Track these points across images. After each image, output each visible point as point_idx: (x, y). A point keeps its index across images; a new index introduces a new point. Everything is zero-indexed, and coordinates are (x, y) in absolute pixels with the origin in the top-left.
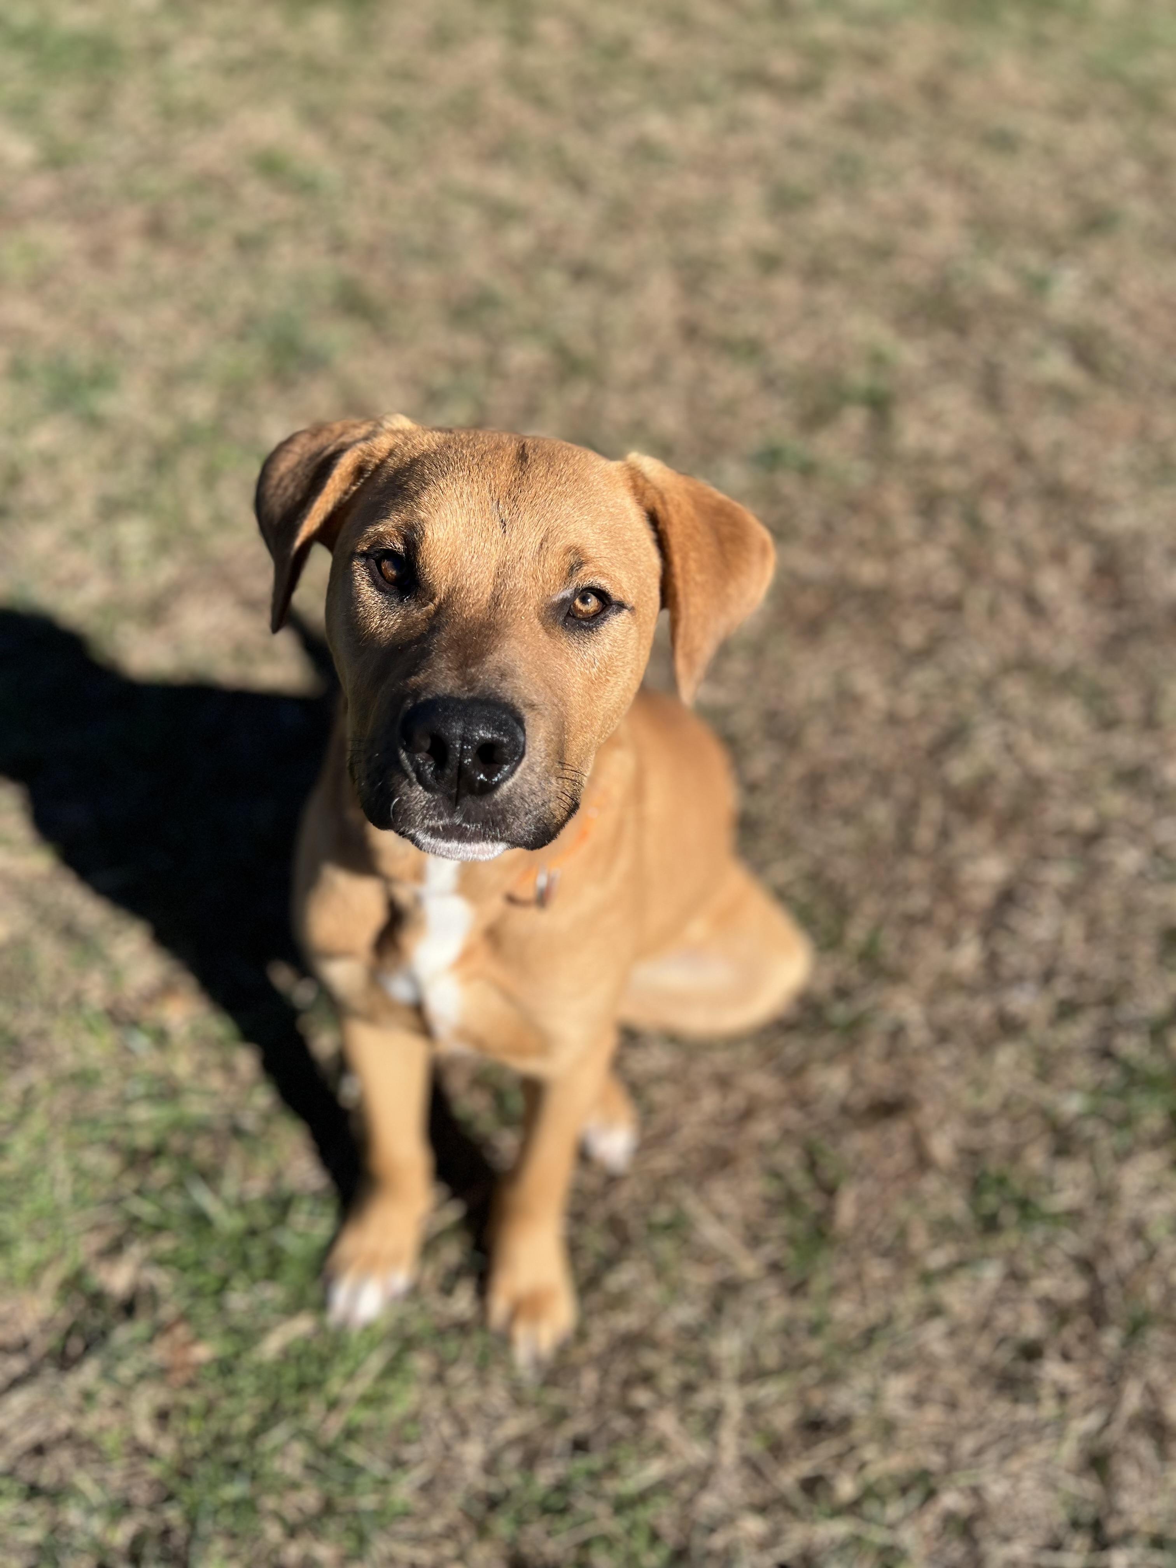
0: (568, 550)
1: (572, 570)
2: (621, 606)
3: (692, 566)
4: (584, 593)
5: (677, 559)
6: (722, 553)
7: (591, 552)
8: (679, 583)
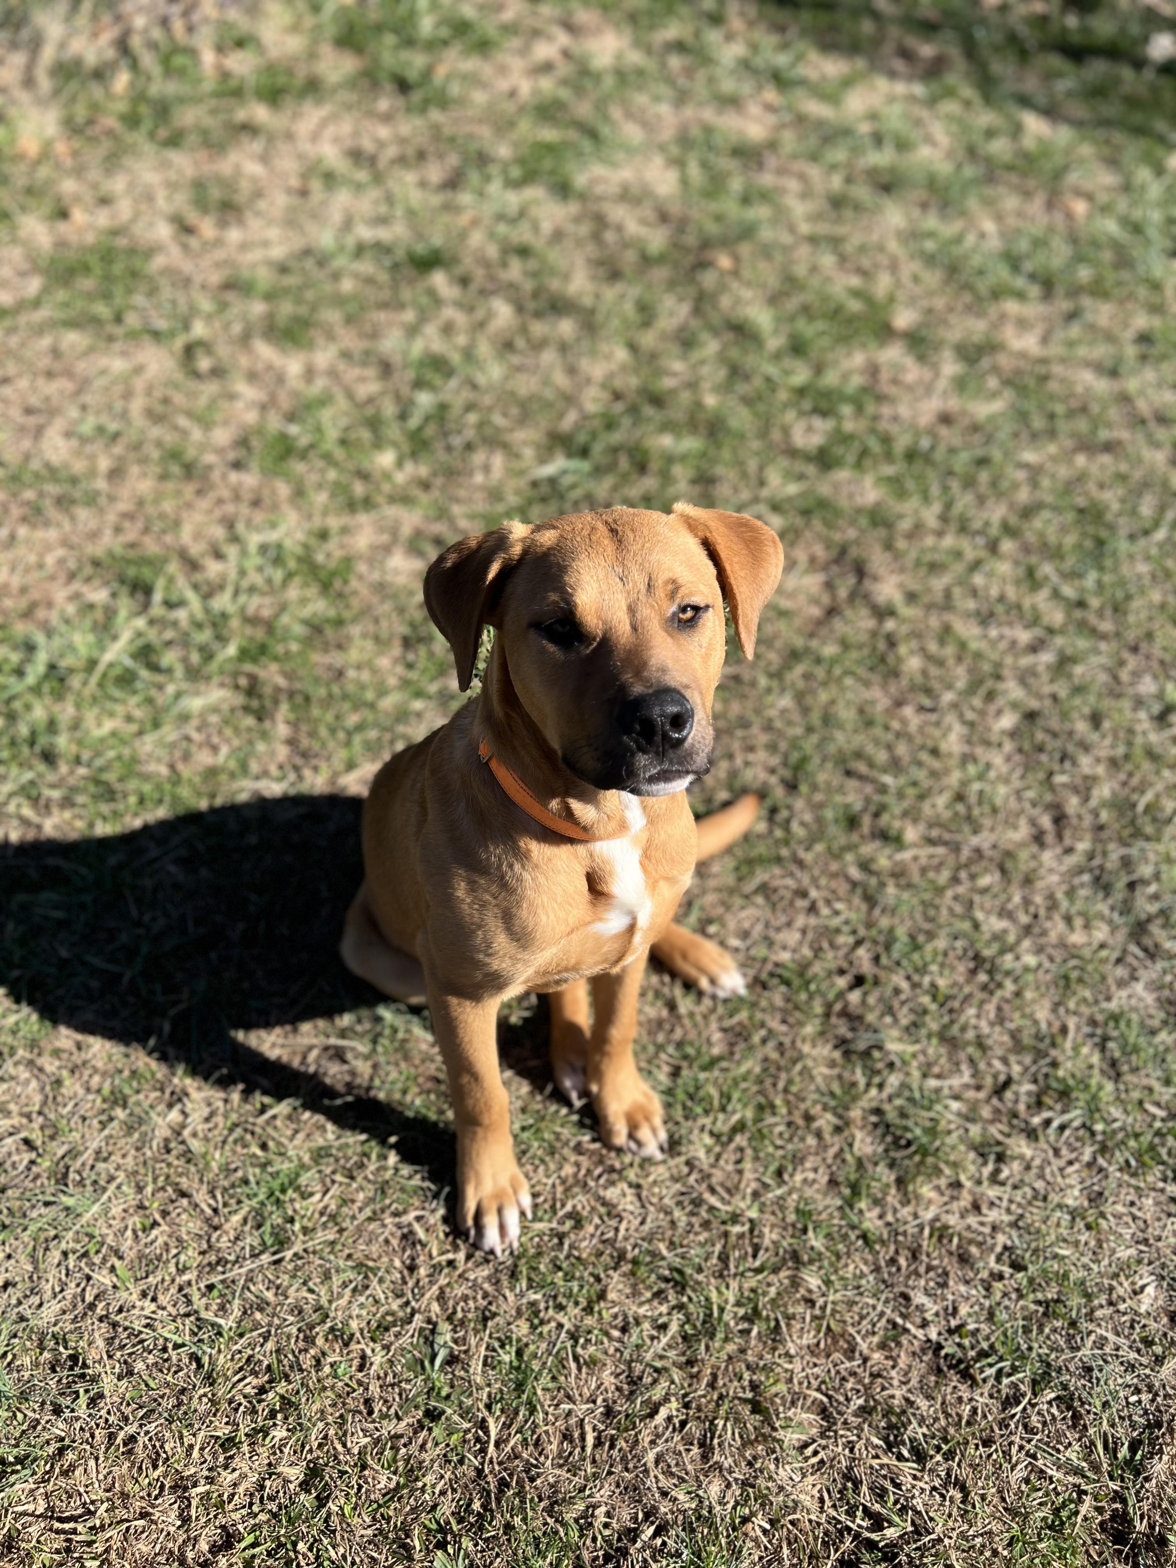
0: (667, 583)
1: (672, 595)
2: (707, 607)
3: (737, 567)
4: (684, 609)
5: (727, 567)
6: (751, 551)
7: (680, 581)
8: (732, 581)
